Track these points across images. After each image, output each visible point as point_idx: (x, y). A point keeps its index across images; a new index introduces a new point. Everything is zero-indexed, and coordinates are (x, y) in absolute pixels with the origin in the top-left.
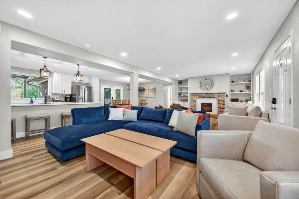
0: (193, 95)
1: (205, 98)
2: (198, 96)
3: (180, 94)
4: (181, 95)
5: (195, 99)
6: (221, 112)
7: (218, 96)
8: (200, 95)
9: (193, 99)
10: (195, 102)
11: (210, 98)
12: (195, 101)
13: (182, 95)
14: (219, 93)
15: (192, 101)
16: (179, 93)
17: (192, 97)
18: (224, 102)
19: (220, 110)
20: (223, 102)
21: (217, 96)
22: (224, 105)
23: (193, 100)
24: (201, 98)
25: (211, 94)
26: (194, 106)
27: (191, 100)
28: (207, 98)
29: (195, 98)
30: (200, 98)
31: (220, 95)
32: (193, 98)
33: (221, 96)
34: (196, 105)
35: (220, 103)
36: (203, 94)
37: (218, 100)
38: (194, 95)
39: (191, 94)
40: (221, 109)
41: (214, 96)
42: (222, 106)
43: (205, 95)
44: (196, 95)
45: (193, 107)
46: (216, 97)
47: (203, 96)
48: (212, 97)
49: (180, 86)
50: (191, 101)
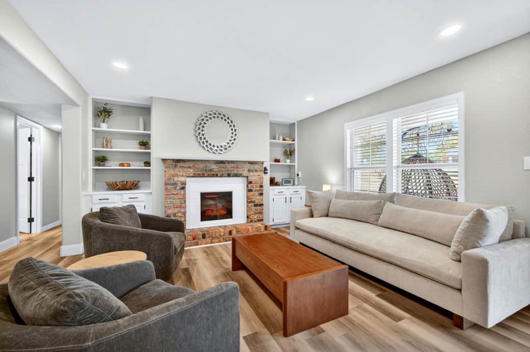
0: (176, 166)
1: (217, 176)
2: (191, 170)
3: (100, 159)
4: (108, 163)
5: (182, 179)
6: (256, 213)
7: (249, 171)
8: (201, 166)
9: (176, 179)
10: (182, 192)
11: (229, 175)
12: (183, 188)
13: (112, 165)
14: (251, 163)
15: (169, 187)
16: (100, 155)
17: (172, 172)
18: (261, 186)
19: (254, 208)
20: (258, 189)
21: (246, 169)
22: (261, 194)
23: (175, 184)
24: (203, 176)
25: (232, 165)
26: (180, 207)
27: (166, 184)
28: (222, 176)
29: (183, 176)
30: (199, 176)
31: (252, 168)
32: (177, 175)
33: (256, 171)
34: (185, 201)
35: (254, 189)
36: (209, 165)
37: (250, 183)
38: (178, 164)
39: (164, 160)
40: (256, 205)
41: (240, 171)
42: (257, 199)
43: (214, 167)
44: (186, 165)
45: (176, 210)
46: (245, 173)
47: (211, 170)
48: (236, 172)
49: (104, 127)
50: (166, 189)
